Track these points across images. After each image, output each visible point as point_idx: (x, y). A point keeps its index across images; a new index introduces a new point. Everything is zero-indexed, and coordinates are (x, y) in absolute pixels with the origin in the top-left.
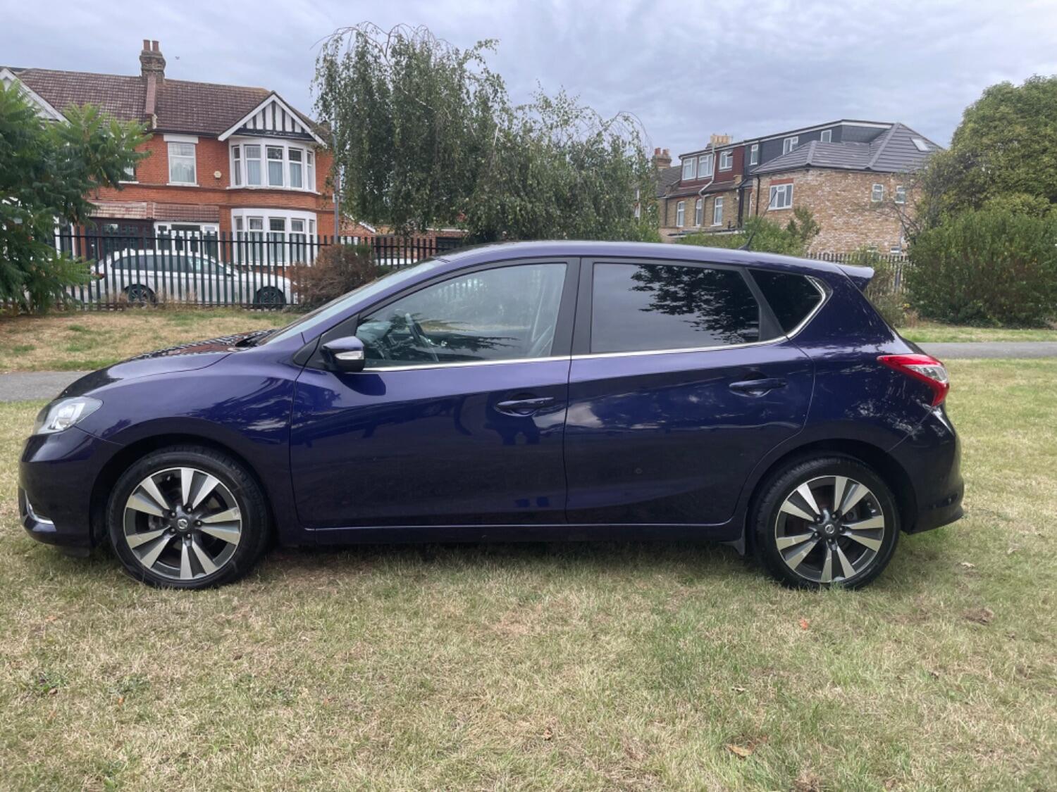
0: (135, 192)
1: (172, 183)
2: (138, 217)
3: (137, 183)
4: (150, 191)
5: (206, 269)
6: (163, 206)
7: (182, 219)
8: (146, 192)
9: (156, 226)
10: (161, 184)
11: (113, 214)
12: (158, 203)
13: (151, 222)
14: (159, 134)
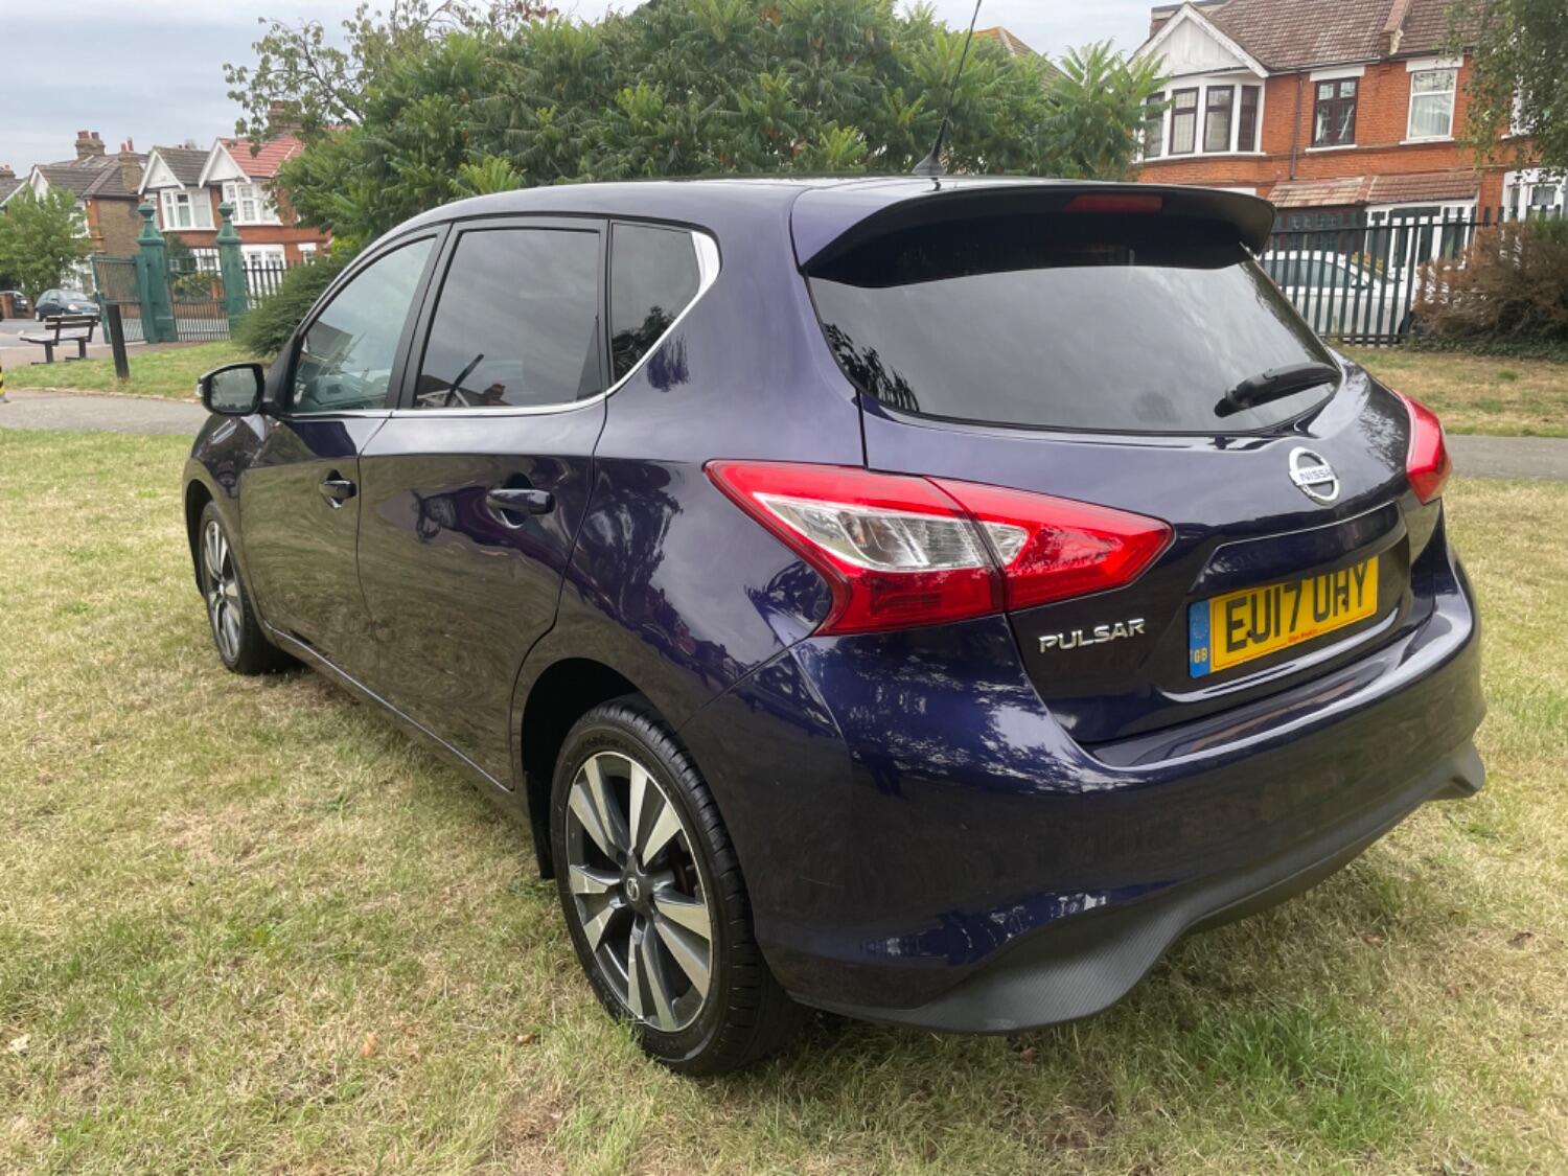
0: (1348, 162)
1: (1410, 140)
2: (1343, 202)
3: (1354, 146)
4: (1372, 157)
5: (1328, 277)
6: (1389, 179)
7: (1412, 197)
8: (1365, 160)
9: (1370, 211)
10: (1394, 144)
11: (1307, 200)
12: (1382, 175)
13: (1361, 206)
14: (1399, 60)
